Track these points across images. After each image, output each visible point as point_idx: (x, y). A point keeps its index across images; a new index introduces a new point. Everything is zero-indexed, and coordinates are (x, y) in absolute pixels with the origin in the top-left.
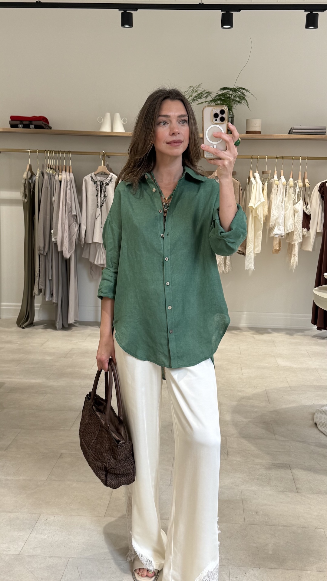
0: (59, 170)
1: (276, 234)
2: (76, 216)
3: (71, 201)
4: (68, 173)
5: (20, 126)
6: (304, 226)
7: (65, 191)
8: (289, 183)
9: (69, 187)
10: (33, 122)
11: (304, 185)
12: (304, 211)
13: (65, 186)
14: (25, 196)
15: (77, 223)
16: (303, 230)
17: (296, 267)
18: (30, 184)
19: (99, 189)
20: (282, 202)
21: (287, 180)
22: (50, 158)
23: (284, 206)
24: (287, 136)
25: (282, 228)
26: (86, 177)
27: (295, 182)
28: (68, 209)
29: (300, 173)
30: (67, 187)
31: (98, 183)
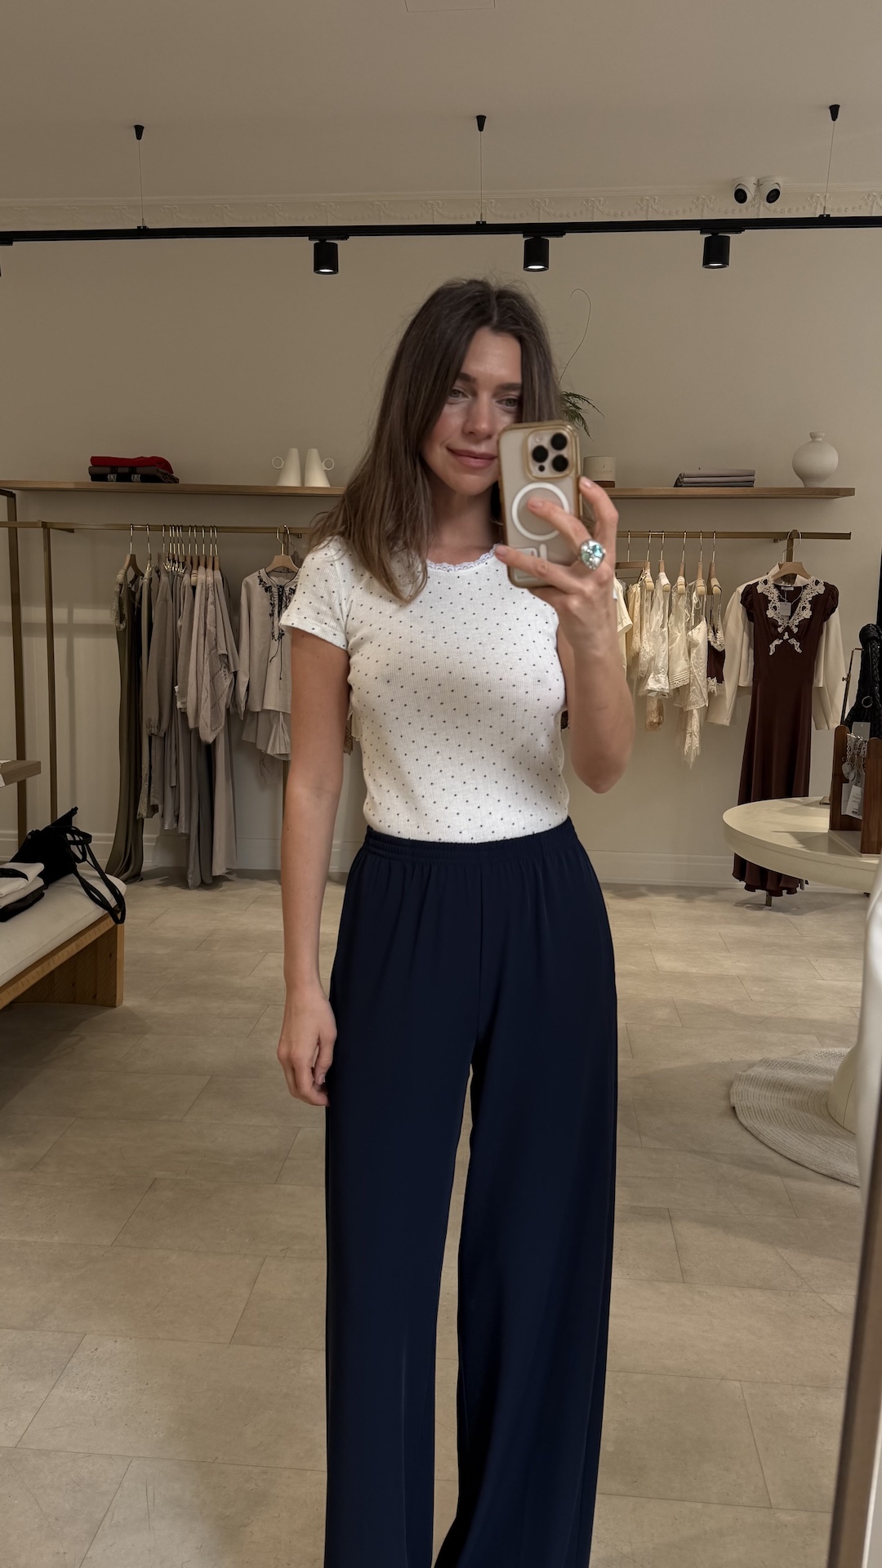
0: (192, 564)
1: (651, 691)
2: (227, 656)
3: (216, 627)
4: (209, 570)
5: (112, 477)
6: (710, 674)
7: (203, 607)
8: (676, 587)
9: (210, 600)
10: (139, 470)
11: (709, 591)
12: (709, 642)
13: (204, 597)
14: (121, 618)
15: (229, 670)
16: (708, 682)
17: (697, 757)
18: (131, 594)
19: (276, 602)
20: (662, 627)
21: (673, 581)
22: (174, 540)
23: (666, 634)
24: (670, 490)
25: (663, 678)
26: (247, 579)
27: (690, 584)
28: (210, 643)
29: (701, 566)
30: (207, 599)
31: (275, 590)
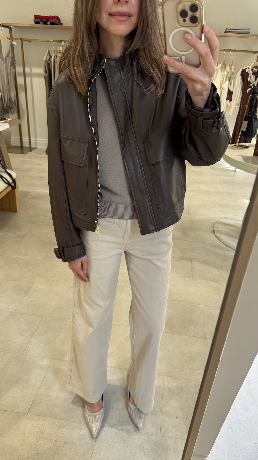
5: (41, 23)
10: (50, 20)
11: (231, 71)
14: (46, 72)
16: (226, 102)
24: (223, 34)
29: (229, 61)
